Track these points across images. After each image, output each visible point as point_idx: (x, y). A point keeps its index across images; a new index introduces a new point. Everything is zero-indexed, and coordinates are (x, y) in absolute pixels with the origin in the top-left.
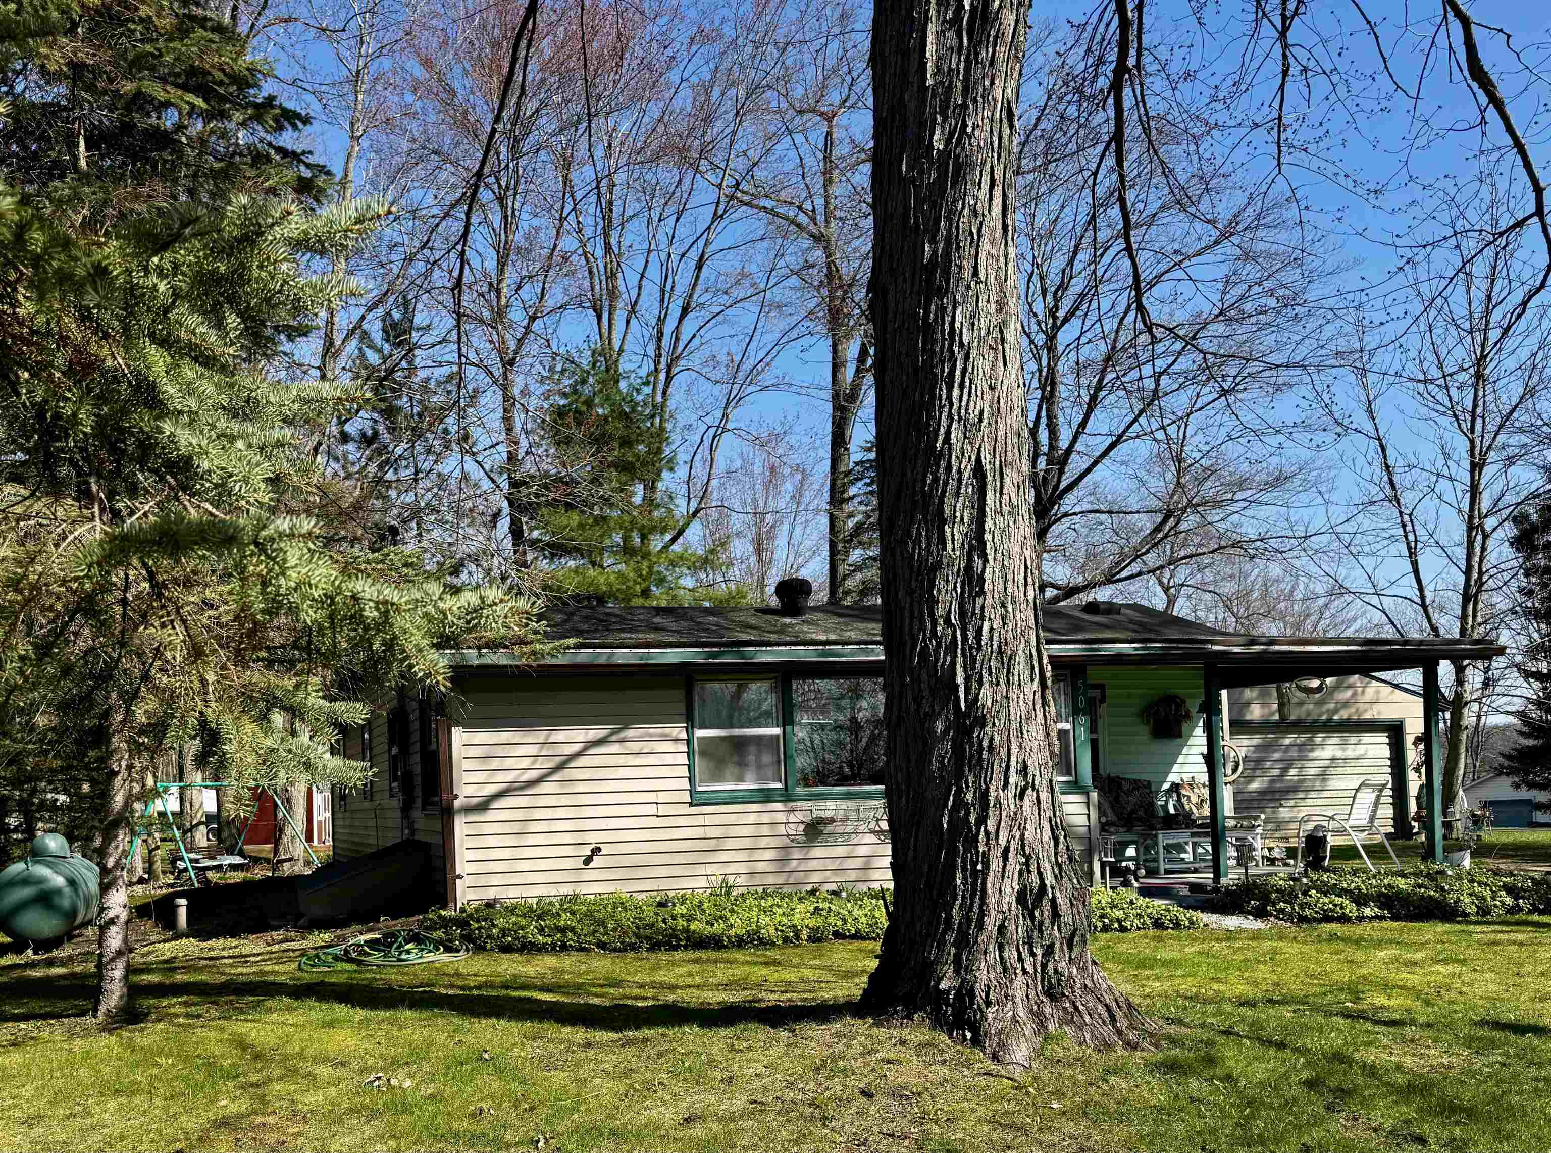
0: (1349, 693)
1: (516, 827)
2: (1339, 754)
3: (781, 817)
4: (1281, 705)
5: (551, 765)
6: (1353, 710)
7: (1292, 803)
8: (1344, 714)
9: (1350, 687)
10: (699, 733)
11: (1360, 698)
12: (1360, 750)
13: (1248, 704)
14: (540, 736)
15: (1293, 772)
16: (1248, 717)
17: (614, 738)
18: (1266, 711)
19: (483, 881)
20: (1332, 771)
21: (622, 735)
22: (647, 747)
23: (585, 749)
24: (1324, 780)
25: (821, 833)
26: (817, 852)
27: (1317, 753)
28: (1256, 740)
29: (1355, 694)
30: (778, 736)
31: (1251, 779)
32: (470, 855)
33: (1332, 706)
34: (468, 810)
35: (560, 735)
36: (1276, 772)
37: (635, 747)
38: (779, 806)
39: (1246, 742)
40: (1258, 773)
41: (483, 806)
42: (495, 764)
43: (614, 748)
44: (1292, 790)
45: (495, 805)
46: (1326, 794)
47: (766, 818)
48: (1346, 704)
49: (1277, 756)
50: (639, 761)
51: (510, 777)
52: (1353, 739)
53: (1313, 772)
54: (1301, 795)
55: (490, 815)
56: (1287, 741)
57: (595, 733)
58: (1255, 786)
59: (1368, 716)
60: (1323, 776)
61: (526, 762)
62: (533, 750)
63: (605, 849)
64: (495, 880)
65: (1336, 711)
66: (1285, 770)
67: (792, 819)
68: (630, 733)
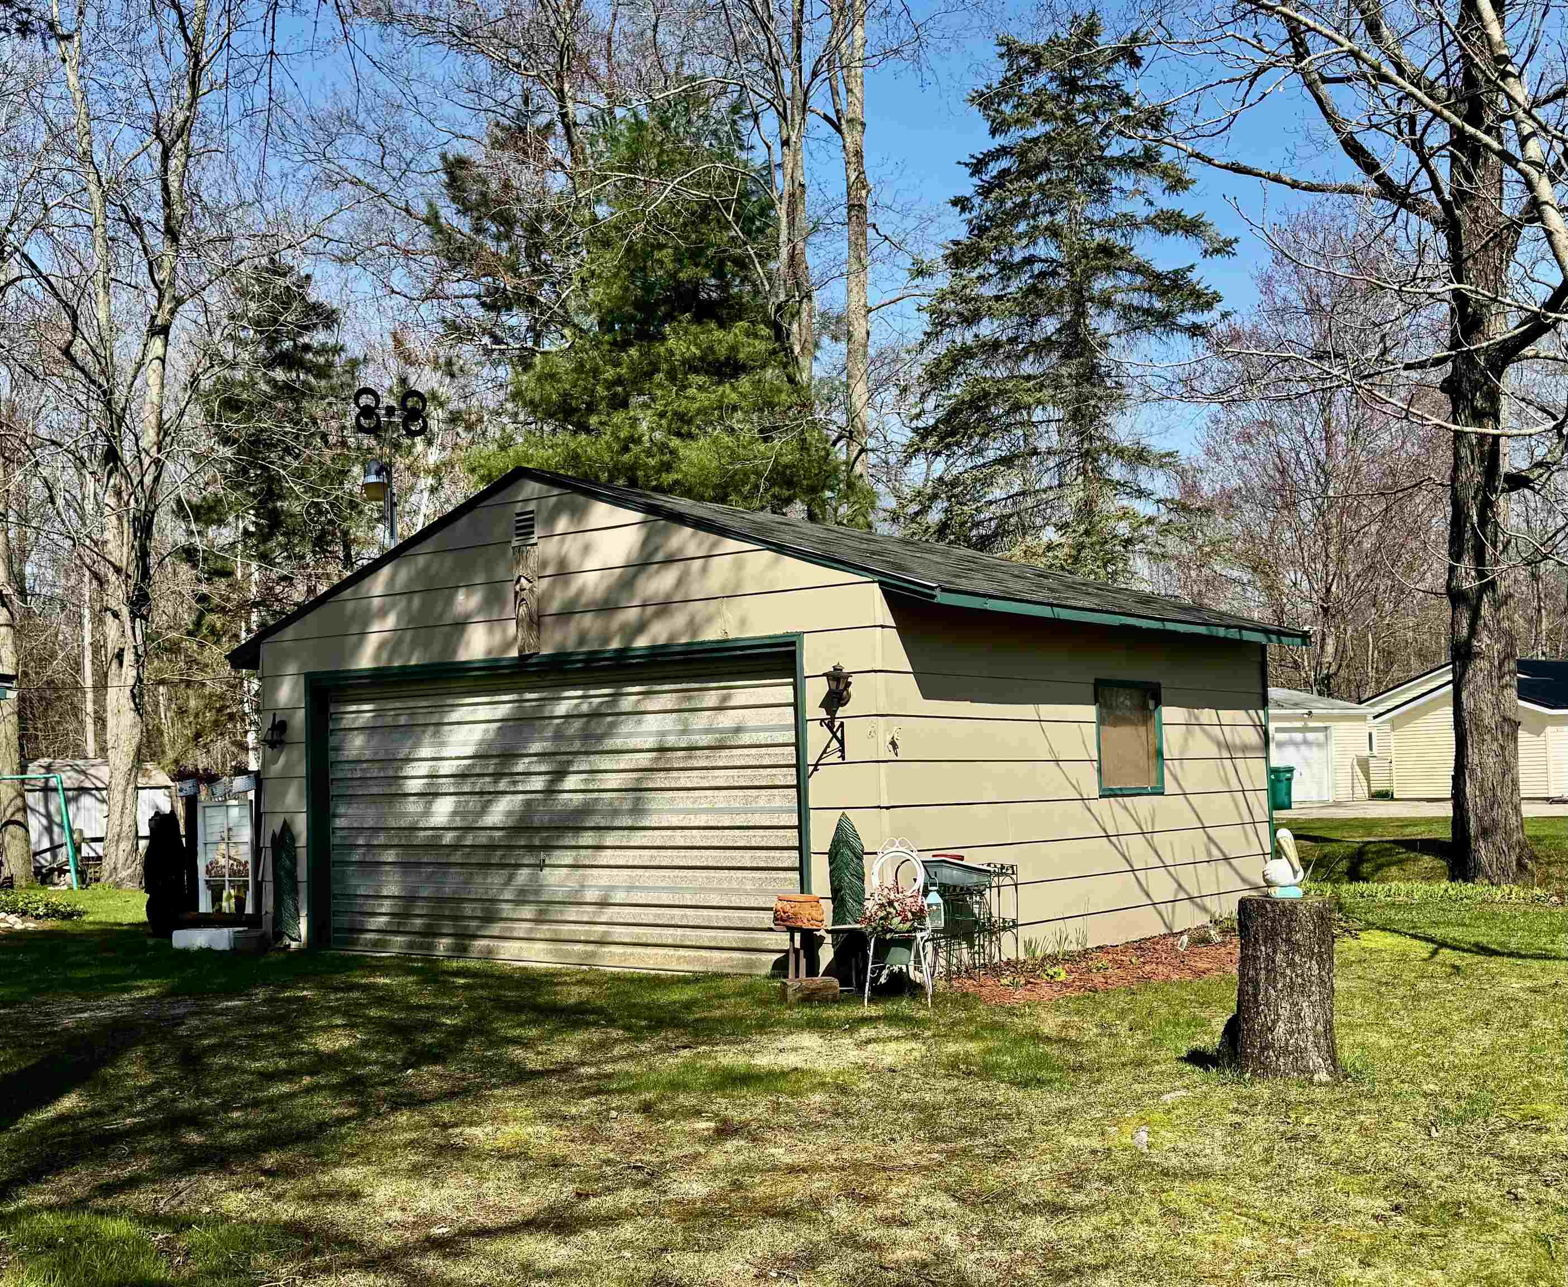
0: (670, 577)
2: (674, 732)
6: (679, 621)
7: (567, 857)
8: (659, 633)
9: (669, 561)
11: (696, 588)
13: (461, 625)
15: (571, 782)
16: (463, 655)
18: (497, 638)
24: (639, 804)
29: (680, 582)
31: (490, 797)
33: (631, 615)
36: (540, 784)
39: (484, 713)
40: (503, 785)
44: (573, 823)
46: (639, 838)
48: (664, 607)
49: (541, 744)
53: (615, 782)
54: (587, 838)
58: (496, 814)
59: (711, 634)
60: (636, 791)
65: (641, 627)
66: (556, 778)
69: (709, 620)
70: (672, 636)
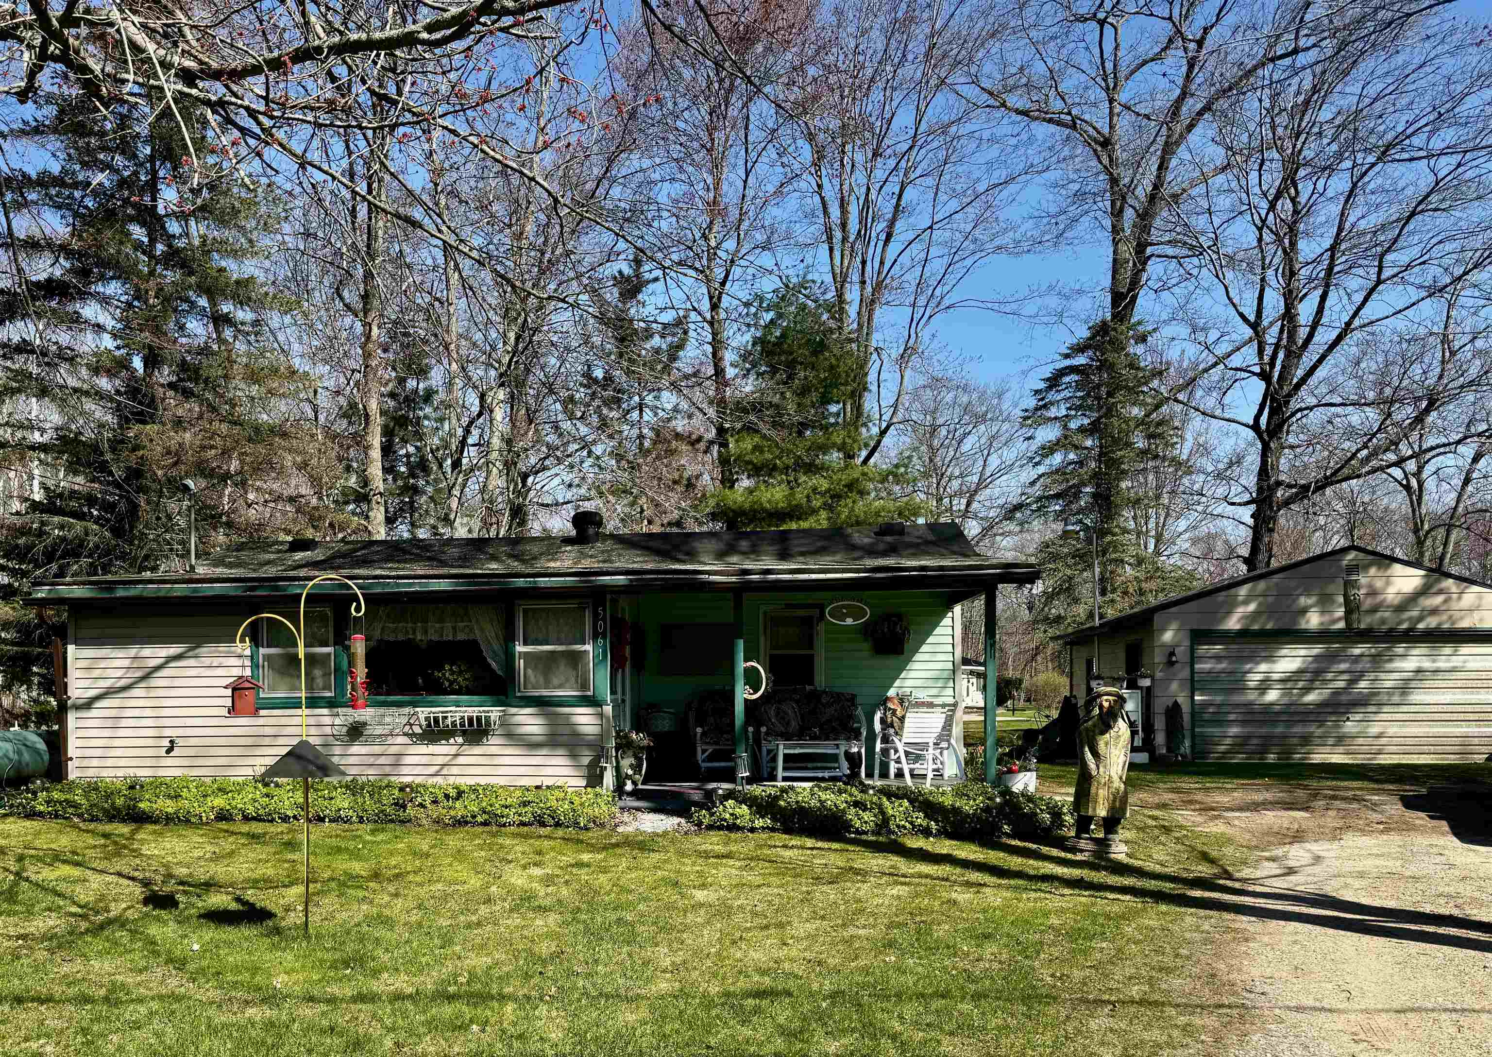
0: (1439, 599)
1: (109, 723)
2: (1427, 664)
3: (327, 720)
4: (1349, 613)
5: (139, 674)
6: (1444, 617)
7: (1358, 717)
8: (1432, 622)
9: (1440, 592)
10: (262, 651)
11: (1454, 605)
12: (1456, 661)
13: (1304, 611)
14: (133, 651)
15: (1363, 684)
16: (1303, 626)
17: (191, 654)
18: (1327, 618)
19: (86, 763)
20: (1413, 684)
21: (197, 651)
22: (216, 662)
23: (167, 663)
24: (1403, 694)
25: (361, 734)
26: (355, 749)
27: (1398, 664)
28: (1317, 650)
29: (1446, 601)
30: (329, 654)
31: (1307, 690)
32: (80, 743)
33: (1415, 613)
34: (77, 708)
35: (147, 651)
36: (1342, 684)
37: (207, 661)
38: (325, 711)
39: (1303, 652)
40: (1316, 685)
41: (88, 705)
42: (96, 673)
43: (192, 662)
44: (1362, 702)
45: (97, 705)
46: (1405, 708)
47: (312, 721)
48: (1434, 611)
49: (1343, 666)
50: (208, 672)
51: (108, 683)
52: (1448, 650)
53: (1388, 684)
54: (1373, 709)
55: (94, 713)
56: (1357, 651)
57: (174, 650)
58: (1311, 697)
59: (1465, 624)
60: (1404, 688)
61: (120, 673)
62: (126, 663)
63: (180, 742)
64: (95, 763)
65: (1420, 619)
66: (1352, 682)
67: (337, 721)
68: (203, 651)
69: (1462, 618)
70: (1440, 624)
